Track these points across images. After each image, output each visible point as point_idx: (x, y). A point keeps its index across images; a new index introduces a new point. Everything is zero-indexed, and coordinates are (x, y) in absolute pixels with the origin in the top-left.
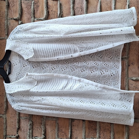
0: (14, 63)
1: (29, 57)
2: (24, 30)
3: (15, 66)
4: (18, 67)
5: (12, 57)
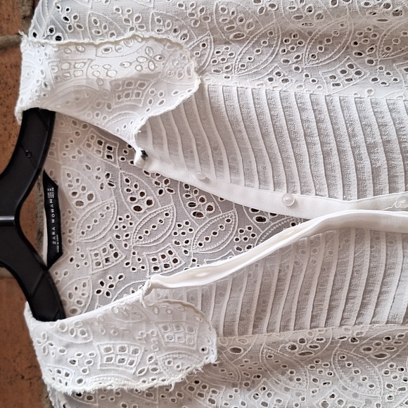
3: (84, 209)
4: (102, 216)
5: (65, 154)
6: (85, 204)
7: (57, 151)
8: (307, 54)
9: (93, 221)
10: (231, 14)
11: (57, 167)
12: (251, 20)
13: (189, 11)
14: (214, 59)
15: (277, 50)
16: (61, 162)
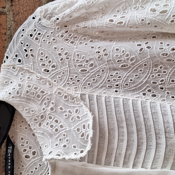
0: (28, 149)
1: (67, 153)
2: (58, 25)
3: (30, 160)
4: (41, 166)
5: (21, 126)
6: (31, 158)
7: (17, 124)
8: (169, 79)
9: (35, 168)
10: (122, 52)
11: (16, 133)
12: (134, 56)
13: (97, 50)
14: (108, 79)
15: (149, 75)
16: (18, 131)
